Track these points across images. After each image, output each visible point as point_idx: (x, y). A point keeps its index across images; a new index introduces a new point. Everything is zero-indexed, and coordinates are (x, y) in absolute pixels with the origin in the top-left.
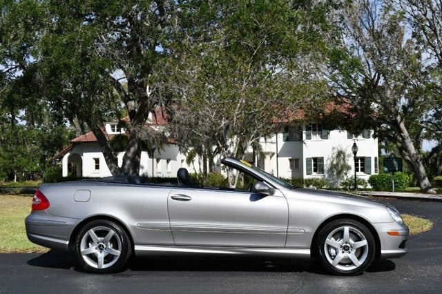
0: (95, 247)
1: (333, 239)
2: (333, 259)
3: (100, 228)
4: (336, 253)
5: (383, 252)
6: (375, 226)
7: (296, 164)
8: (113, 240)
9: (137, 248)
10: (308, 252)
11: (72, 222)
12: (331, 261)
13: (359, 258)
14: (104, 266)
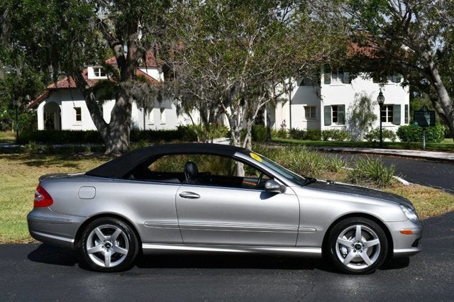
0: (101, 245)
1: (344, 237)
2: (344, 258)
3: (106, 226)
4: (348, 252)
5: (395, 251)
6: (388, 225)
7: (312, 113)
8: (121, 238)
9: (145, 246)
10: (319, 251)
11: (77, 220)
12: (342, 260)
13: (371, 257)
14: (111, 265)
